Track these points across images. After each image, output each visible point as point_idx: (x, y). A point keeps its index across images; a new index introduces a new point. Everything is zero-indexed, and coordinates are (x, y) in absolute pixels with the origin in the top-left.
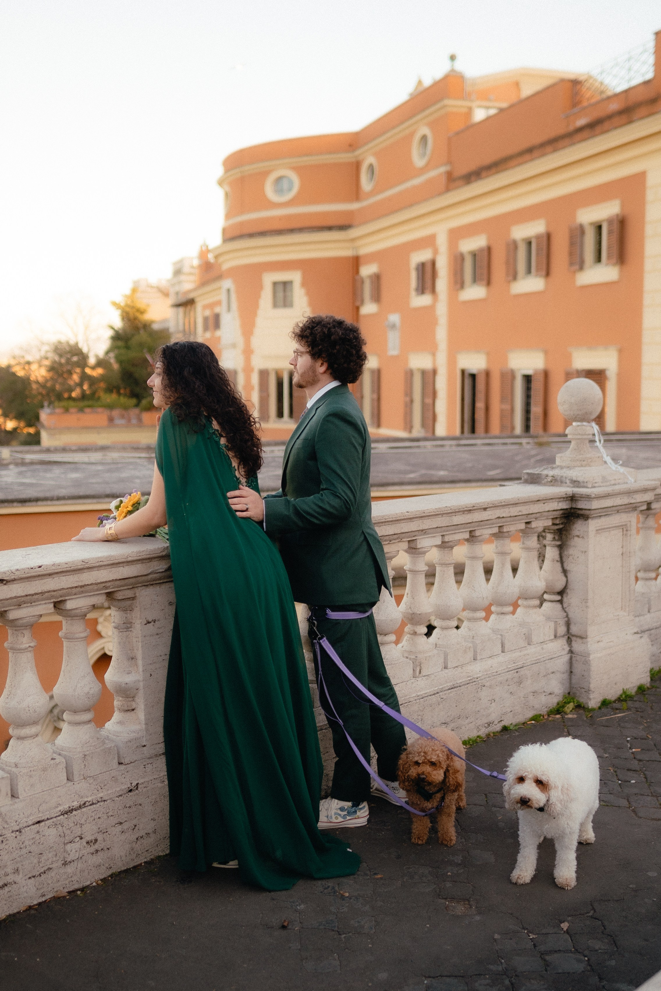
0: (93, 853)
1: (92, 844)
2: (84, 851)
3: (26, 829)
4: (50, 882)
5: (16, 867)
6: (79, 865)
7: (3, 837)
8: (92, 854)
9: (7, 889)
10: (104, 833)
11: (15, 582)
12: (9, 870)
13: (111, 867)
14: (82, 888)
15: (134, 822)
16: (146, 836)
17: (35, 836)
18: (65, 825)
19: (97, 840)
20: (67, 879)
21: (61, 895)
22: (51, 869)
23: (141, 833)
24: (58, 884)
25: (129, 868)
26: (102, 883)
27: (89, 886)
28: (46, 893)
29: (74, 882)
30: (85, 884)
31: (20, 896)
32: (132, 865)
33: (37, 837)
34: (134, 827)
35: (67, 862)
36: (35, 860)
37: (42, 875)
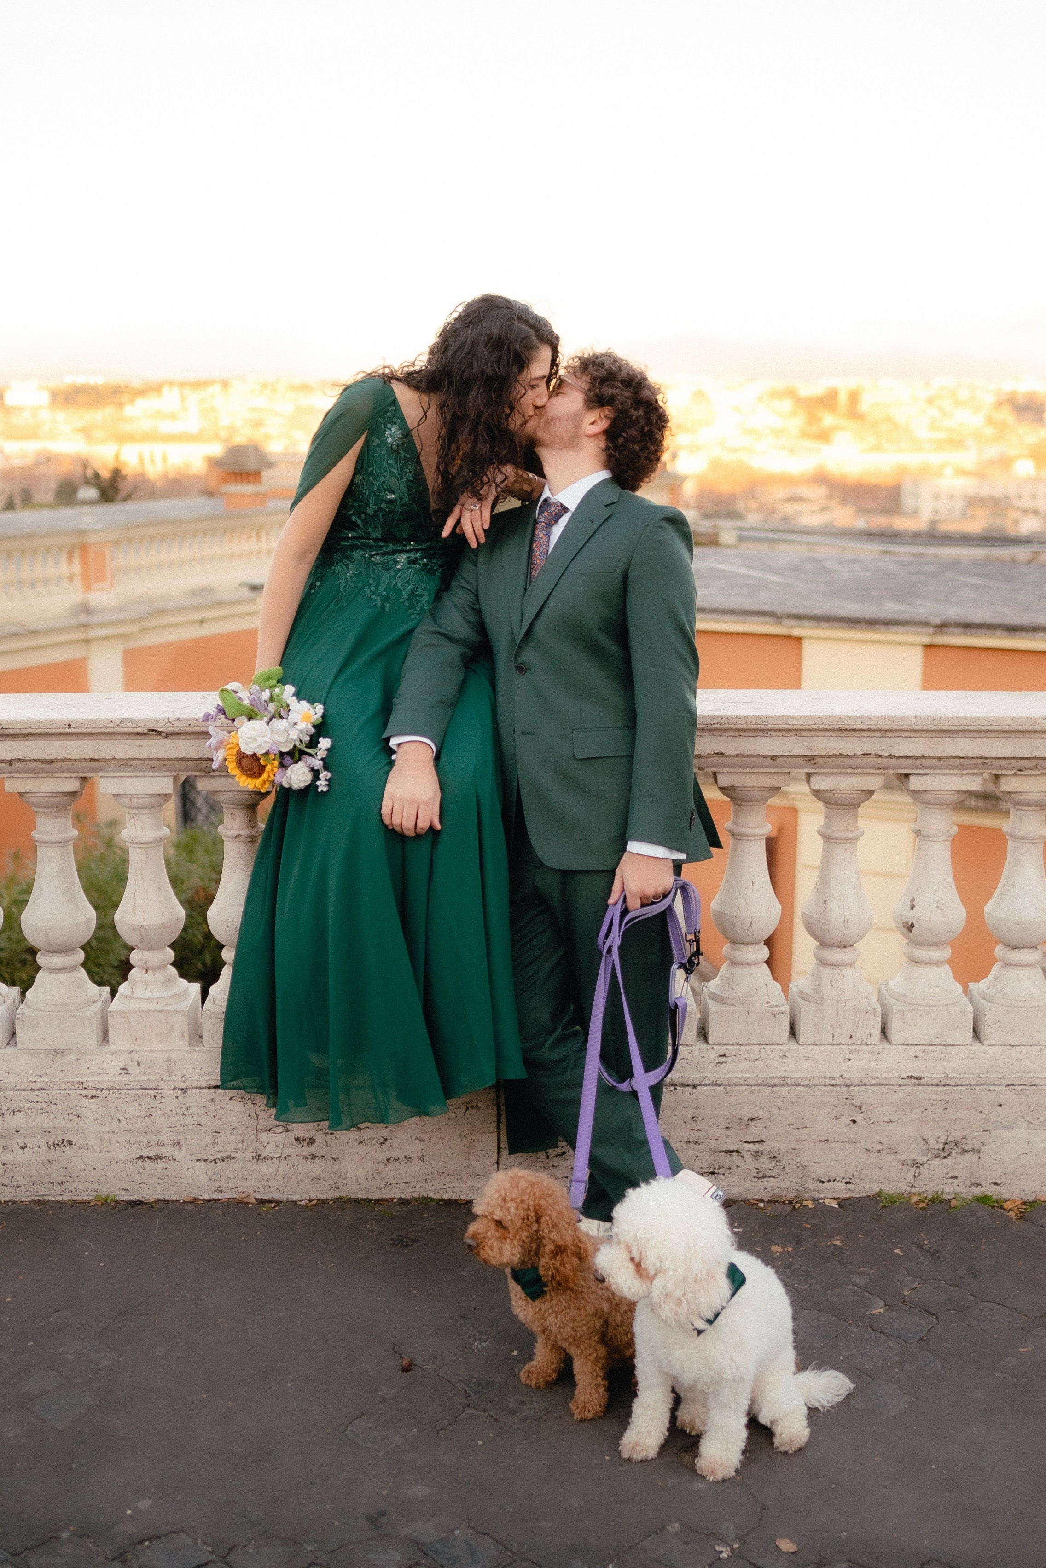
0: (308, 1158)
1: (305, 1144)
2: (291, 1150)
3: (194, 1091)
4: (232, 1177)
5: (175, 1138)
6: (281, 1169)
7: (157, 1091)
8: (306, 1158)
9: (161, 1164)
10: (327, 1133)
11: (181, 737)
12: (166, 1138)
13: (339, 1188)
14: (281, 1202)
15: (385, 1133)
16: (405, 1160)
17: (208, 1104)
18: (259, 1104)
19: (314, 1140)
20: (261, 1181)
21: (246, 1200)
22: (234, 1158)
23: (395, 1154)
24: (244, 1183)
25: (370, 1198)
26: (315, 1205)
27: (295, 1202)
28: (224, 1190)
29: (272, 1189)
30: (290, 1197)
31: (182, 1180)
32: (376, 1196)
33: (212, 1107)
34: (382, 1140)
35: (261, 1157)
36: (207, 1138)
37: (219, 1163)
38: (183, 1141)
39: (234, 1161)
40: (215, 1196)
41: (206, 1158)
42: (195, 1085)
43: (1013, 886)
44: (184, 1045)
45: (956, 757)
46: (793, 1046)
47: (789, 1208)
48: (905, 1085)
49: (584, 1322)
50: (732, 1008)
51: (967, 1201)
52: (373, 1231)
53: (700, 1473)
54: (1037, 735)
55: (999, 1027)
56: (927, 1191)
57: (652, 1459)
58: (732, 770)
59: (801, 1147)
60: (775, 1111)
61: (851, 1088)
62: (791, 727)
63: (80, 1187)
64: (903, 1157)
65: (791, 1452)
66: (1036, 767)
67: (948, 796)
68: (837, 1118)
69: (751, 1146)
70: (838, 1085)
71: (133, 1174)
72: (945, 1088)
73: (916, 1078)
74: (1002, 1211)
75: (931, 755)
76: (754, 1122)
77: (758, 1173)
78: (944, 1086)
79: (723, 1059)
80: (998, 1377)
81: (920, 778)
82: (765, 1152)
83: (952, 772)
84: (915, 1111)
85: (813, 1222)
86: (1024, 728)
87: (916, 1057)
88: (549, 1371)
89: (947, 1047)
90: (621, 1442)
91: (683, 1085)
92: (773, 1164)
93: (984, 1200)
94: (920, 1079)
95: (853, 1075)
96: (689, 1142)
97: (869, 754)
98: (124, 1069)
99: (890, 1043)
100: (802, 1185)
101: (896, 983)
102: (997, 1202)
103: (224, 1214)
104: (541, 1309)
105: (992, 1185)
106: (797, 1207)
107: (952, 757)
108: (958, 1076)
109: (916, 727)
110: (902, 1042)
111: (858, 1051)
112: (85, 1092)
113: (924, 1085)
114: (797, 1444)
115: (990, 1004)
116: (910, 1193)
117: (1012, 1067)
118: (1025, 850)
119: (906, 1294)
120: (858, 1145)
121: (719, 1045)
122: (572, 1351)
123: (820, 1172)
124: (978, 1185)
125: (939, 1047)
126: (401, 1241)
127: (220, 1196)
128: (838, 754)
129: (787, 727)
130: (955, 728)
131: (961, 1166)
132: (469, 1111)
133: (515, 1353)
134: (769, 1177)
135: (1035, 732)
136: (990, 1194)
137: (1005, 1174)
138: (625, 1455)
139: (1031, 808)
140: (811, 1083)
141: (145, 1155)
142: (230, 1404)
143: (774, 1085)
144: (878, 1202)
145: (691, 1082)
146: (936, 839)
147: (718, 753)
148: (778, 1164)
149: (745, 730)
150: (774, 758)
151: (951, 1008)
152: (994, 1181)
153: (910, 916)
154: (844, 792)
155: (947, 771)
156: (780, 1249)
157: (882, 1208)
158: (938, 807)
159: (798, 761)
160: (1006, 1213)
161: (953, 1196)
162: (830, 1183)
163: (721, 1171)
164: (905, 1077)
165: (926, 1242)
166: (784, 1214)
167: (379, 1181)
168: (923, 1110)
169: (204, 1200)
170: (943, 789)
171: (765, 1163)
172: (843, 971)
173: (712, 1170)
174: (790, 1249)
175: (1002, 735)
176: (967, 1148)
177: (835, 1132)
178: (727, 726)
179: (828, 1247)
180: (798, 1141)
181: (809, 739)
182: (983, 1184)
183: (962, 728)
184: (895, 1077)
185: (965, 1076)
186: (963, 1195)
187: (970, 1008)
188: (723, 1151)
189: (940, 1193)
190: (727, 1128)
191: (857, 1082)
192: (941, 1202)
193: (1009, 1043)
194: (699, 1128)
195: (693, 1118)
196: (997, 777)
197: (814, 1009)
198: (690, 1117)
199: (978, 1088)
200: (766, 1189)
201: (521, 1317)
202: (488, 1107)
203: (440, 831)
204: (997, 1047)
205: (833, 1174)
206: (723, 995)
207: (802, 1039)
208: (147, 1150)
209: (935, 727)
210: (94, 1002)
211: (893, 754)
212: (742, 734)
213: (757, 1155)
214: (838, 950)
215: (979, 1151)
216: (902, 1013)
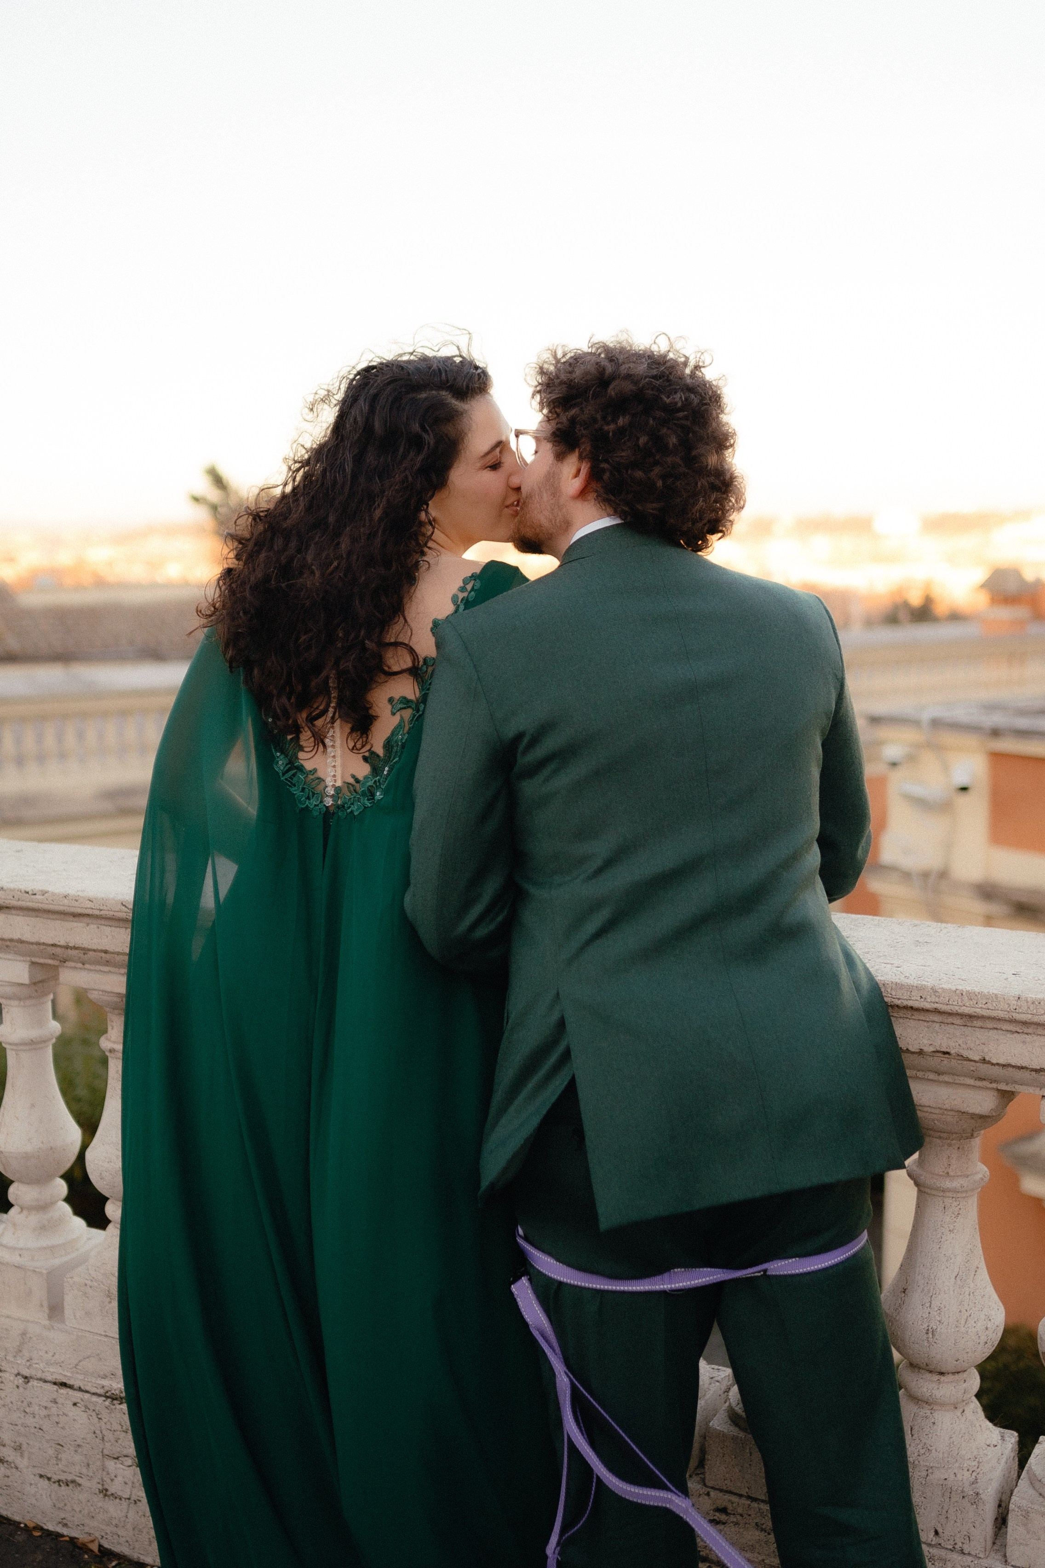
3: (39, 1384)
4: (78, 1510)
6: (130, 1515)
12: (6, 1438)
17: (50, 1405)
18: (105, 1420)
20: (108, 1525)
22: (80, 1485)
24: (89, 1522)
28: (68, 1523)
29: (121, 1540)
30: (142, 1557)
31: (25, 1497)
33: (54, 1410)
35: (109, 1493)
36: (50, 1449)
37: (63, 1487)
38: (24, 1446)
39: (79, 1488)
40: (59, 1529)
41: (49, 1476)
42: (39, 1375)
44: (41, 1317)
121: (721, 1490)
127: (64, 1531)
169: (48, 1531)
172: (936, 1414)
214: (928, 1375)
216: (1026, 1515)
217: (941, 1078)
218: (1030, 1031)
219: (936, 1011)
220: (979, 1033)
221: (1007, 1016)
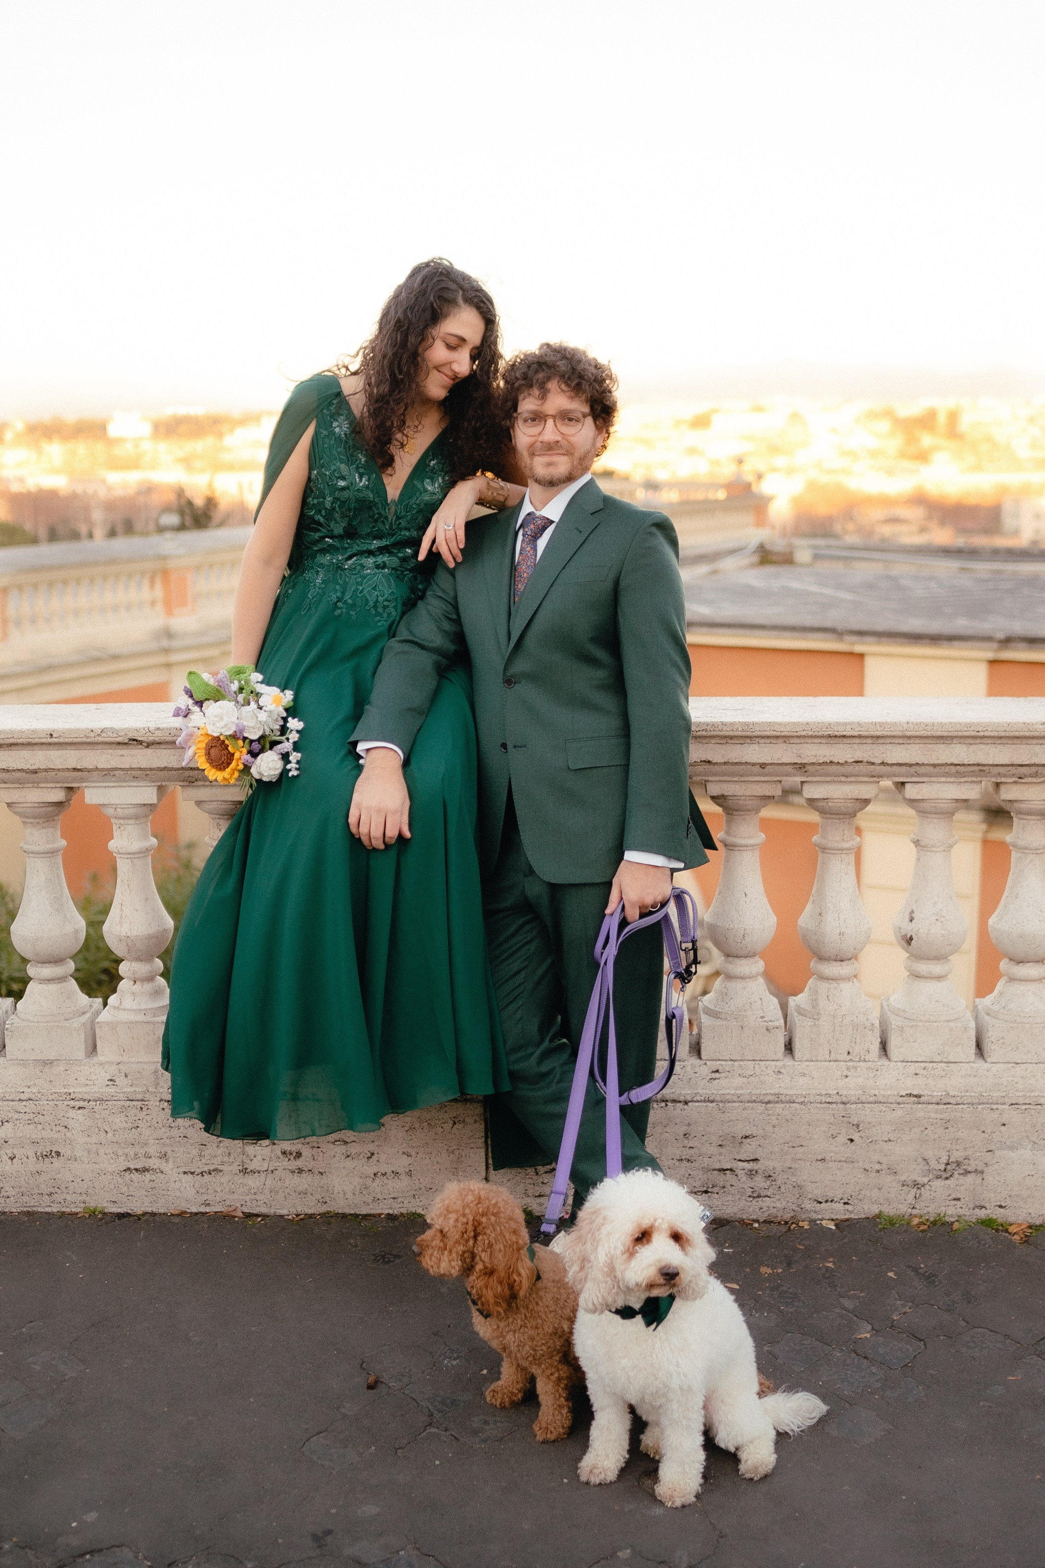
0: (294, 1172)
1: (292, 1158)
2: (278, 1164)
4: (219, 1190)
5: (162, 1151)
6: (268, 1182)
7: (142, 1102)
9: (148, 1176)
10: (314, 1147)
11: (162, 746)
12: (152, 1150)
13: (326, 1202)
14: (268, 1216)
15: (372, 1147)
16: (393, 1176)
19: (301, 1154)
20: (248, 1195)
21: (232, 1214)
22: (221, 1171)
23: (383, 1168)
24: (232, 1197)
25: (358, 1213)
26: (302, 1219)
27: (282, 1216)
28: (211, 1203)
29: (259, 1203)
30: (278, 1211)
31: (169, 1193)
32: (364, 1211)
34: (369, 1155)
35: (248, 1170)
36: (194, 1150)
37: (206, 1176)
38: (169, 1154)
39: (221, 1174)
40: (203, 1209)
41: (193, 1171)
43: (1016, 898)
45: (952, 764)
46: (788, 1061)
47: (784, 1229)
48: (904, 1103)
49: (543, 1342)
50: (725, 1022)
51: (969, 1224)
52: (356, 1246)
53: (659, 1498)
54: (1035, 741)
55: (1003, 1043)
56: (928, 1213)
57: (611, 1482)
58: (721, 778)
59: (797, 1166)
60: (769, 1129)
61: (848, 1106)
62: (778, 734)
63: (69, 1198)
64: (903, 1178)
65: (756, 1479)
66: (1036, 775)
67: (946, 805)
68: (834, 1137)
69: (745, 1165)
70: (834, 1103)
71: (120, 1186)
72: (945, 1107)
73: (916, 1096)
74: (1007, 1234)
75: (926, 762)
76: (748, 1140)
77: (752, 1192)
78: (945, 1104)
79: (717, 1075)
80: (984, 1406)
81: (916, 786)
82: (760, 1171)
83: (949, 779)
84: (915, 1130)
85: (807, 1243)
86: (1022, 734)
87: (916, 1074)
88: (514, 1390)
89: (949, 1065)
90: (580, 1465)
91: (674, 1101)
92: (768, 1182)
93: (988, 1223)
94: (920, 1097)
95: (850, 1092)
96: (682, 1160)
97: (861, 762)
98: (111, 1080)
99: (889, 1060)
100: (798, 1206)
101: (897, 999)
102: (1002, 1225)
103: (209, 1227)
104: (498, 1327)
105: (997, 1208)
106: (792, 1228)
107: (946, 764)
108: (960, 1094)
109: (908, 734)
110: (902, 1059)
111: (855, 1068)
112: (72, 1103)
113: (924, 1103)
114: (762, 1471)
115: (995, 1021)
116: (911, 1215)
117: (1015, 1085)
118: (1028, 861)
119: (895, 1318)
120: (856, 1165)
121: (712, 1060)
122: (535, 1370)
123: (818, 1193)
124: (982, 1207)
125: (940, 1064)
126: (383, 1257)
127: (207, 1209)
128: (828, 761)
129: (775, 733)
130: (950, 734)
131: (962, 1188)
132: (455, 1126)
133: (485, 1372)
134: (765, 1196)
135: (1033, 738)
136: (995, 1217)
137: (1010, 1196)
138: (583, 1478)
139: (1033, 817)
140: (806, 1100)
141: (132, 1167)
142: (190, 1418)
143: (769, 1102)
144: (876, 1224)
145: (682, 1098)
146: (934, 849)
147: (704, 761)
148: (773, 1183)
149: (731, 738)
150: (763, 766)
151: (952, 1024)
152: (998, 1204)
153: (909, 929)
154: (838, 801)
155: (943, 779)
156: (769, 1271)
157: (880, 1230)
158: (936, 816)
159: (789, 769)
160: (1010, 1237)
161: (956, 1218)
162: (829, 1204)
163: (715, 1190)
164: (904, 1094)
165: (922, 1266)
166: (778, 1235)
167: (367, 1196)
168: (923, 1129)
169: (191, 1213)
170: (940, 797)
171: (759, 1182)
172: (841, 986)
173: (705, 1189)
174: (780, 1271)
175: (999, 742)
176: (969, 1169)
177: (831, 1151)
178: (712, 733)
179: (819, 1269)
180: (794, 1160)
181: (798, 746)
182: (987, 1207)
183: (956, 734)
184: (894, 1095)
185: (968, 1094)
186: (966, 1218)
187: (972, 1024)
188: (716, 1170)
189: (942, 1215)
190: (720, 1145)
191: (853, 1099)
192: (943, 1224)
193: (1014, 1060)
194: (692, 1145)
195: (685, 1135)
196: (998, 785)
197: (810, 1024)
198: (681, 1134)
199: (981, 1106)
200: (761, 1209)
201: (481, 1334)
202: (475, 1122)
203: (409, 840)
204: (1002, 1065)
205: (830, 1195)
206: (717, 1009)
207: (797, 1054)
208: (135, 1162)
209: (929, 734)
210: (84, 1013)
211: (885, 761)
212: (730, 741)
213: (751, 1174)
214: (835, 963)
215: (982, 1172)
216: (902, 1029)
217: (849, 779)
218: (911, 742)
219: (860, 737)
220: (881, 746)
221: (900, 734)
